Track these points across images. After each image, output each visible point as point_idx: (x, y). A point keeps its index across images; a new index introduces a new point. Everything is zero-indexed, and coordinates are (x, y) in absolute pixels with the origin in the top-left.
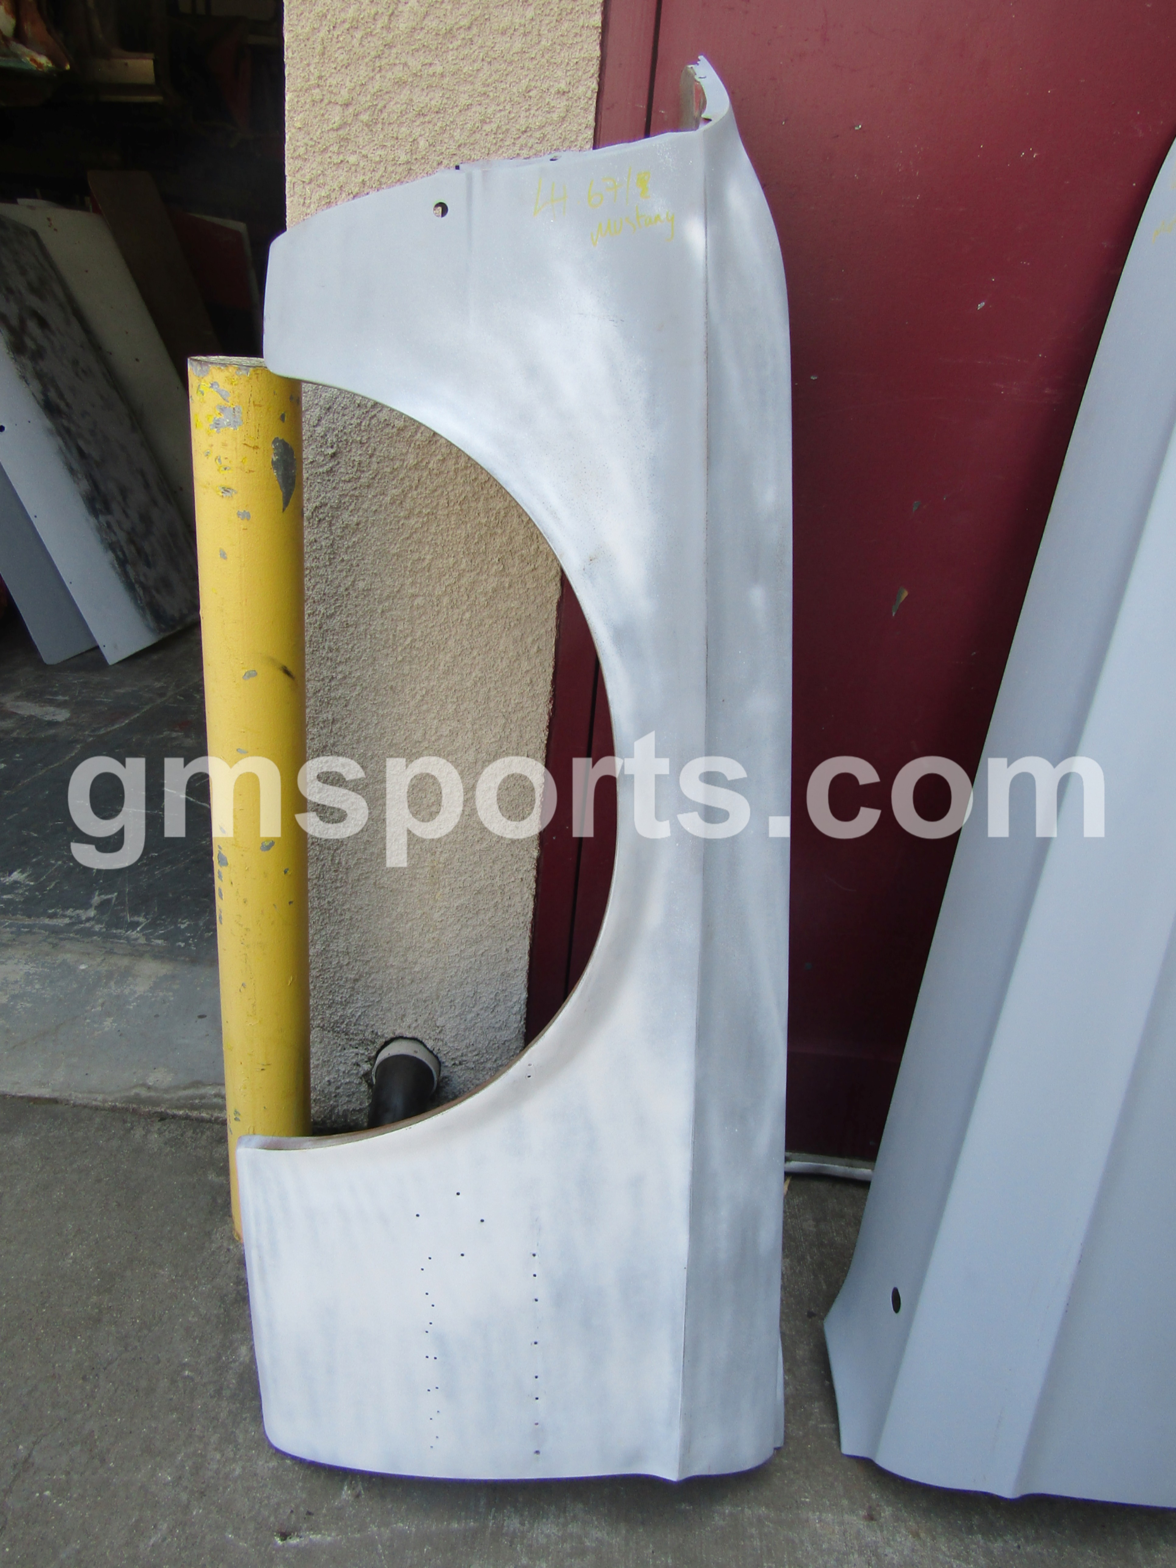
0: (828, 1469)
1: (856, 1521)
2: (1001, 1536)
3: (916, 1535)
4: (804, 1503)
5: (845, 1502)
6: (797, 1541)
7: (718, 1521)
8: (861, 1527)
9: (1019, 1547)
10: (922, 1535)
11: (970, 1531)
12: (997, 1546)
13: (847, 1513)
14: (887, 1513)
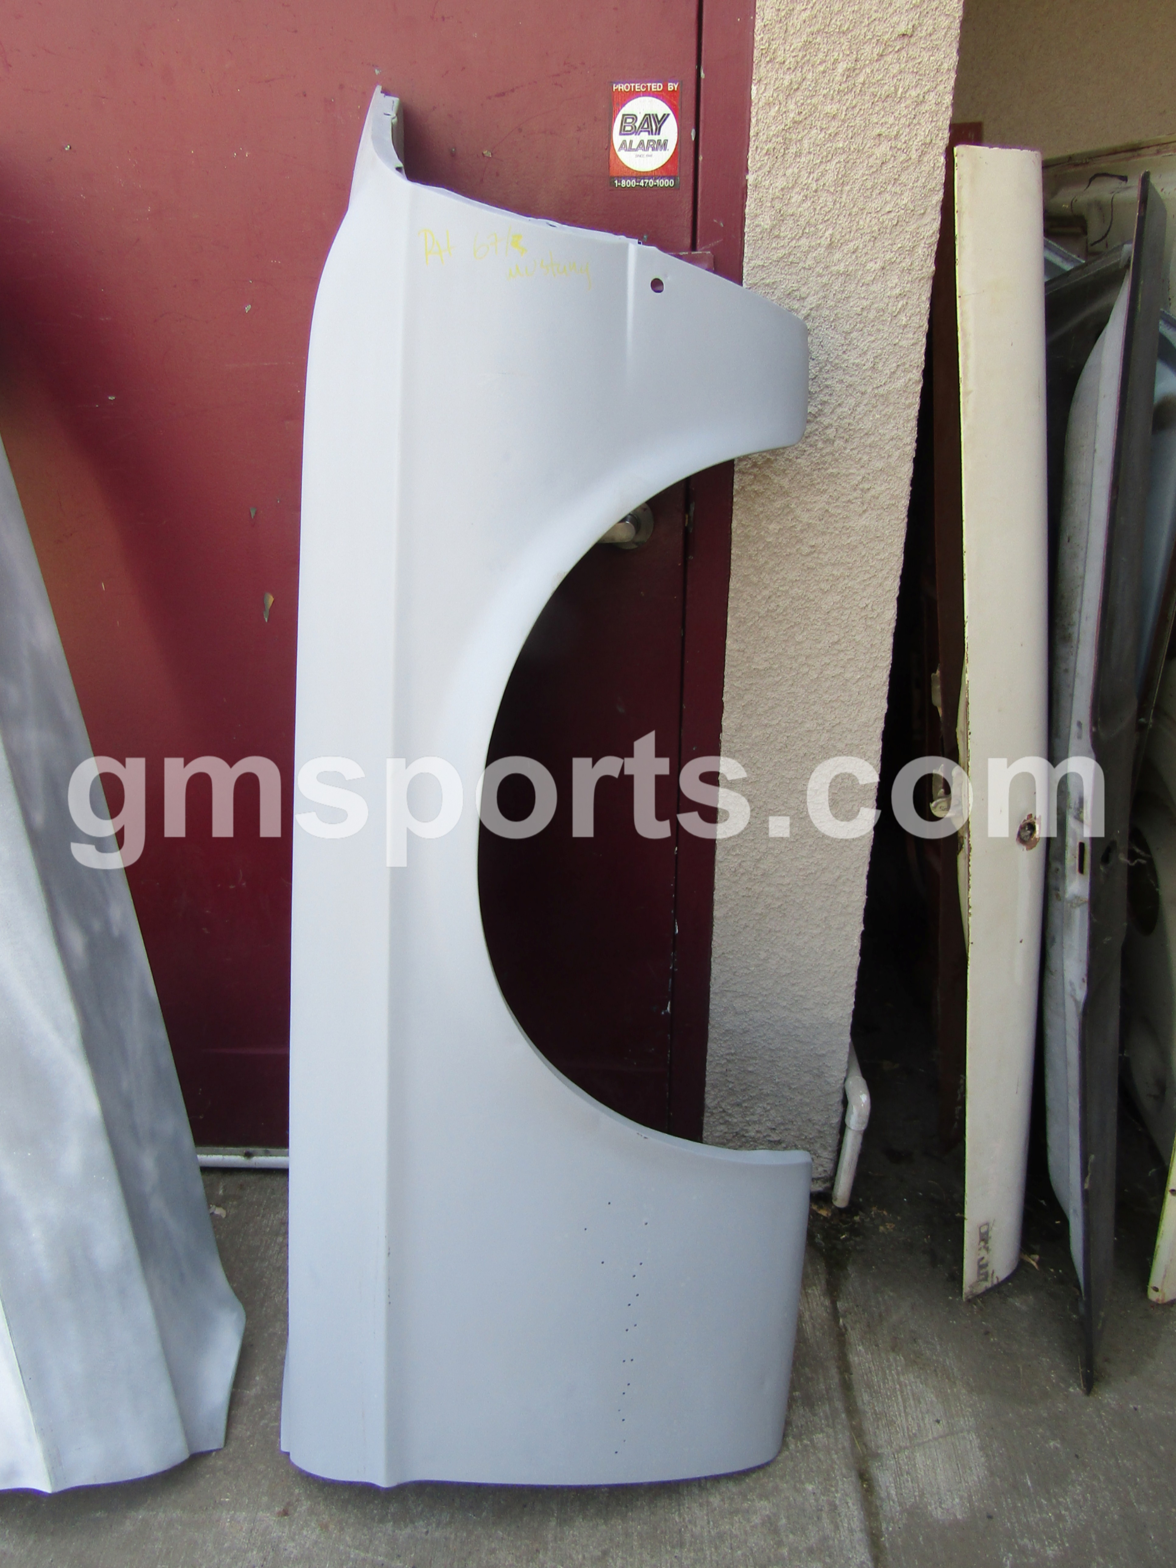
0: (262, 1467)
1: (268, 1518)
2: (412, 1522)
3: (325, 1527)
4: (221, 1503)
5: (265, 1499)
6: (200, 1541)
7: (128, 1526)
8: (272, 1523)
9: (427, 1532)
10: (332, 1527)
11: (382, 1520)
12: (404, 1533)
13: (262, 1510)
14: (304, 1508)
